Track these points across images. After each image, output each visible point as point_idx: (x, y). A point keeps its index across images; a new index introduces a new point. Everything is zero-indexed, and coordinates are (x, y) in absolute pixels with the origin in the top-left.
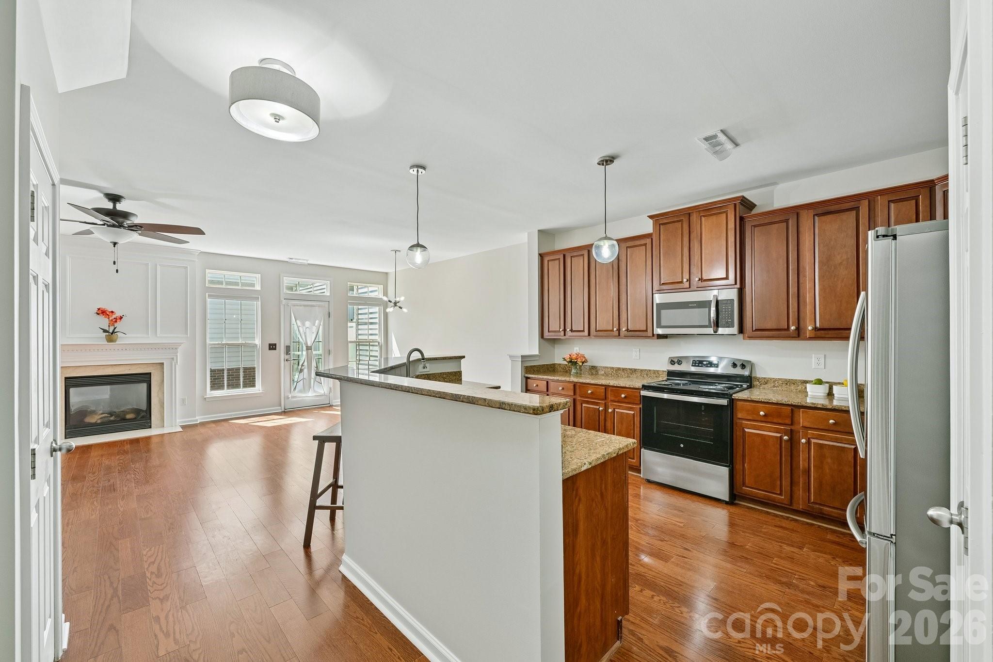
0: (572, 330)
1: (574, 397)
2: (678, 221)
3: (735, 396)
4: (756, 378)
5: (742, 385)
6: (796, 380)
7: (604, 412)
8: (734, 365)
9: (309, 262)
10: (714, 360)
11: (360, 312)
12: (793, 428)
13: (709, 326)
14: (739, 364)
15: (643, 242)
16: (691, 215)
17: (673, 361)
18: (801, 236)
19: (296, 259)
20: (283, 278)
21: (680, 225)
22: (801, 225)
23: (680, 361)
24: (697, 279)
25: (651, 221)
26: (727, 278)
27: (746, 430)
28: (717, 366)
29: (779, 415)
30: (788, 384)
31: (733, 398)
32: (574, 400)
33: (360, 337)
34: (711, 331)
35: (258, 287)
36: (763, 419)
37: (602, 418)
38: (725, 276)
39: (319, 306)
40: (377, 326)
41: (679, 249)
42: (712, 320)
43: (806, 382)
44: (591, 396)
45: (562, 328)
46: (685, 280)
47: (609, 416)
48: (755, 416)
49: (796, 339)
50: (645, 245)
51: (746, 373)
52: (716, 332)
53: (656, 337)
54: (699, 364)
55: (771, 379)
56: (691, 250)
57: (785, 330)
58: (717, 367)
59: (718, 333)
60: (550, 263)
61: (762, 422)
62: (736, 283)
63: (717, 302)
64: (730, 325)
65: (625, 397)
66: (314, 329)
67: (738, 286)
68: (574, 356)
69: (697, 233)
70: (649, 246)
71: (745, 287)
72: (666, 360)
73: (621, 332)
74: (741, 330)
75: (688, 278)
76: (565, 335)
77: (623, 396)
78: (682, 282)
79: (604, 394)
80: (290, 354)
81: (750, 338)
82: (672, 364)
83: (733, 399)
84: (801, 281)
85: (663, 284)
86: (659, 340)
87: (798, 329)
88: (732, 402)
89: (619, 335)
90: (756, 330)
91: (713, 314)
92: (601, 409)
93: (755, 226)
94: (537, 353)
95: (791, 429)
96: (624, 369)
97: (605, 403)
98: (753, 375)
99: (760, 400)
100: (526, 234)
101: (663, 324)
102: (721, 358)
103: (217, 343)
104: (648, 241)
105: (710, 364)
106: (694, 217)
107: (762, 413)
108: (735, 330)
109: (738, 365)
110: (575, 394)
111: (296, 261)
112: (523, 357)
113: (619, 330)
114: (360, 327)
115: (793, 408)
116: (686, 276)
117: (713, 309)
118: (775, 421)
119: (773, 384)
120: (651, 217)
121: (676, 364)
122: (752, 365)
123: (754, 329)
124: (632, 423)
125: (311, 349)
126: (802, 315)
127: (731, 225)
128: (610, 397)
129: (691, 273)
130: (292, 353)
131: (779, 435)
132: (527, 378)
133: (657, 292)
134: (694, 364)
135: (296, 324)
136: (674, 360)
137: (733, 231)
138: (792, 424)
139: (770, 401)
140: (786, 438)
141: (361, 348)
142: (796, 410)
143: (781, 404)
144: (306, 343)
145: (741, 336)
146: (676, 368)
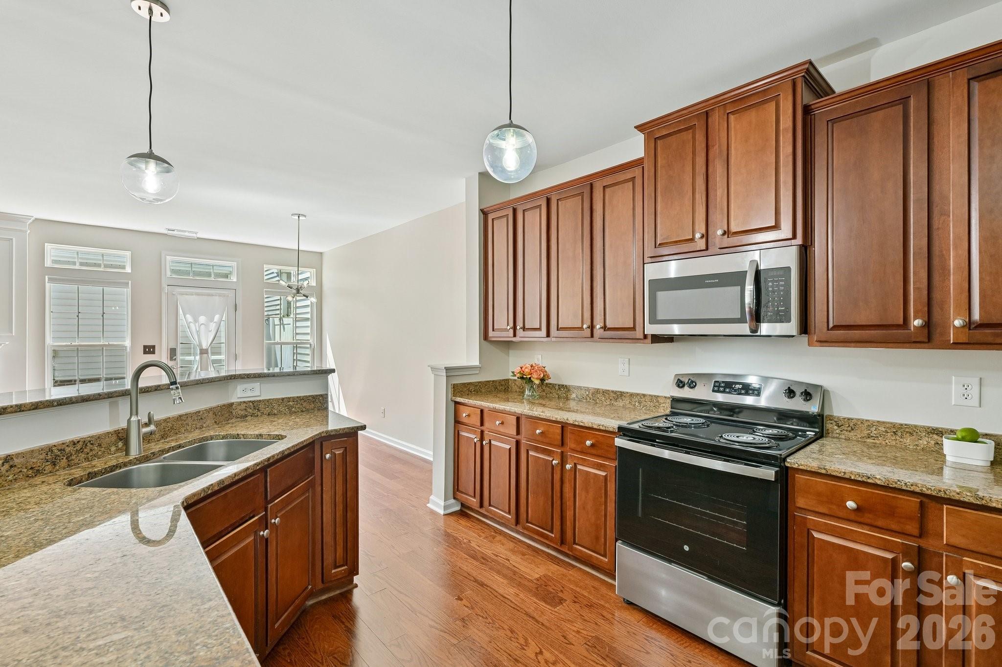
0: (524, 328)
1: (518, 437)
2: (686, 129)
3: (792, 462)
4: (831, 418)
5: (805, 431)
6: (916, 426)
7: (560, 467)
8: (790, 393)
9: (200, 235)
10: (753, 380)
11: (298, 304)
12: (923, 543)
13: (741, 320)
14: (798, 391)
15: (628, 175)
16: (710, 114)
17: (681, 382)
18: (936, 129)
19: (178, 231)
20: (166, 258)
21: (690, 136)
22: (936, 105)
23: (692, 382)
24: (720, 232)
25: (641, 137)
26: (776, 227)
27: (816, 535)
28: (757, 392)
29: (891, 512)
30: (900, 434)
31: (788, 465)
32: (518, 443)
33: (298, 337)
34: (744, 328)
35: (128, 270)
36: (852, 516)
37: (557, 477)
38: (772, 223)
39: (220, 296)
40: (308, 323)
41: (688, 179)
42: (747, 310)
43: (940, 432)
44: (541, 439)
45: (511, 324)
46: (698, 236)
47: (568, 478)
48: (834, 507)
49: (923, 345)
50: (633, 179)
51: (813, 408)
52: (754, 330)
53: (650, 338)
54: (725, 387)
55: (862, 421)
56: (710, 179)
57: (898, 326)
58: (759, 395)
59: (758, 334)
60: (495, 222)
61: (849, 520)
62: (794, 236)
63: (758, 273)
64: (782, 317)
65: (592, 445)
66: (213, 327)
67: (799, 241)
68: (527, 370)
69: (720, 146)
70: (638, 182)
71: (812, 243)
72: (671, 380)
73: (595, 330)
74: (805, 328)
75: (704, 231)
76: (515, 335)
77: (588, 443)
78: (692, 240)
79: (559, 437)
80: (175, 359)
81: (823, 342)
82: (678, 386)
83: (787, 468)
84: (936, 224)
85: (660, 244)
86: (653, 344)
87: (928, 325)
88: (785, 474)
89: (592, 336)
90: (836, 327)
91: (749, 298)
92: (554, 462)
93: (834, 121)
94: (476, 363)
95: (919, 547)
96: (605, 392)
97: (562, 452)
98: (826, 413)
99: (847, 476)
100: (463, 181)
101: (660, 317)
102: (766, 379)
103: (64, 344)
104: (637, 172)
105: (747, 389)
106: (716, 119)
107: (851, 504)
108: (791, 327)
109: (798, 393)
110: (518, 433)
111: (180, 233)
112: (448, 369)
113: (592, 327)
114: (298, 324)
115: (924, 500)
116: (700, 229)
117: (749, 288)
118: (880, 523)
119: (866, 432)
120: (640, 128)
121: (686, 387)
122: (825, 394)
123: (831, 325)
124: (603, 491)
125: (207, 353)
126: (937, 295)
127: (786, 122)
128: (570, 443)
129: (709, 223)
130: (179, 357)
131: (890, 556)
132: (456, 403)
133: (650, 260)
134: (716, 388)
135: (186, 319)
136: (682, 379)
137: (790, 135)
138: (922, 534)
139: (870, 481)
140: (906, 565)
141: (299, 351)
142: (931, 505)
143: (895, 488)
144: (200, 345)
145: (805, 338)
146: (686, 393)
